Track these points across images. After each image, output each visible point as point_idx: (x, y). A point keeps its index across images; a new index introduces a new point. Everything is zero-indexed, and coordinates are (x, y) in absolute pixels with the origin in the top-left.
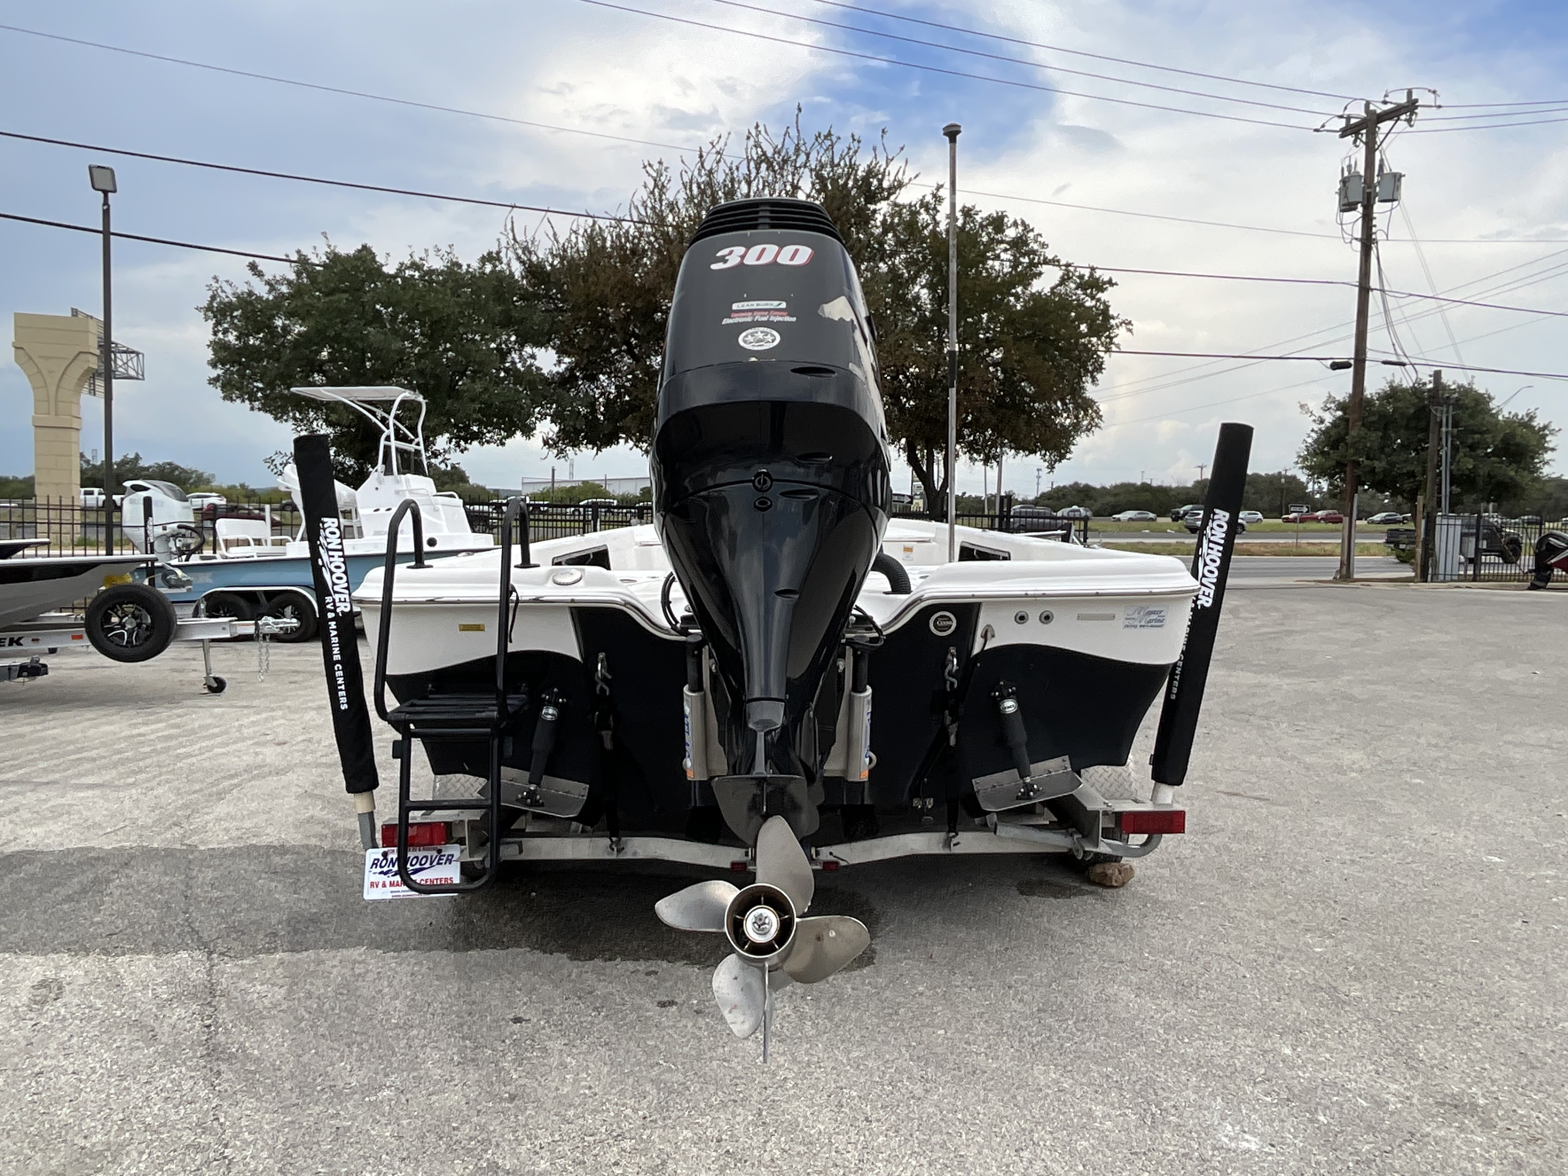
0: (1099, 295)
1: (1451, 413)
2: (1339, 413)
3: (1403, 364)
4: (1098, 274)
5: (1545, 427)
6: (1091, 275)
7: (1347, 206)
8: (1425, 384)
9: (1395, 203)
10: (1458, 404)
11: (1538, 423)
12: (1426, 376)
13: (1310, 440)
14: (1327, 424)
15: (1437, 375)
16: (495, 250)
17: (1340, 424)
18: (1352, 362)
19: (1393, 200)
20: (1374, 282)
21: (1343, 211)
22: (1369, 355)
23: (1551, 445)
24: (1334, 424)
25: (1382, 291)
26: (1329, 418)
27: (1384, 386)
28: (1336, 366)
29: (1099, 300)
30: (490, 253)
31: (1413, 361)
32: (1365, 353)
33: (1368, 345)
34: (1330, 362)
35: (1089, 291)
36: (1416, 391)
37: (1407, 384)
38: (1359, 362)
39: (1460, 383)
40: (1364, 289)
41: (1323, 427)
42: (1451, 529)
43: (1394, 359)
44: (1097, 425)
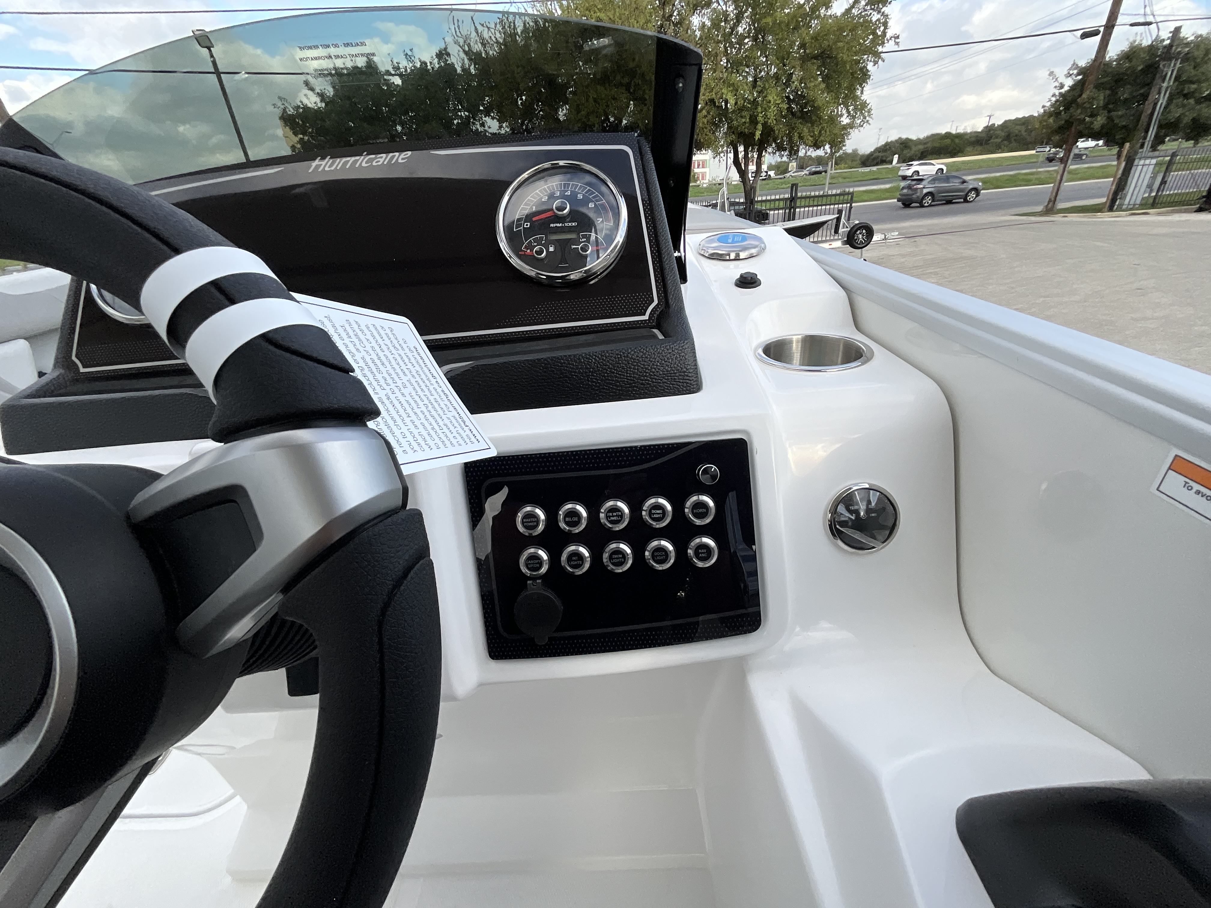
0: (884, 9)
1: (1178, 65)
2: (1080, 77)
3: (1149, 24)
8: (1163, 40)
12: (1165, 34)
14: (1066, 88)
15: (1178, 30)
16: (443, 46)
17: (1079, 87)
18: (1102, 29)
22: (1120, 20)
24: (1073, 88)
26: (1069, 83)
28: (1086, 35)
29: (883, 14)
30: (440, 52)
31: (1159, 19)
32: (1116, 19)
33: (1121, 11)
34: (1081, 32)
36: (1152, 49)
37: (1146, 42)
38: (1109, 28)
39: (1199, 33)
41: (1063, 91)
42: (1145, 168)
43: (1141, 20)
44: (867, 121)
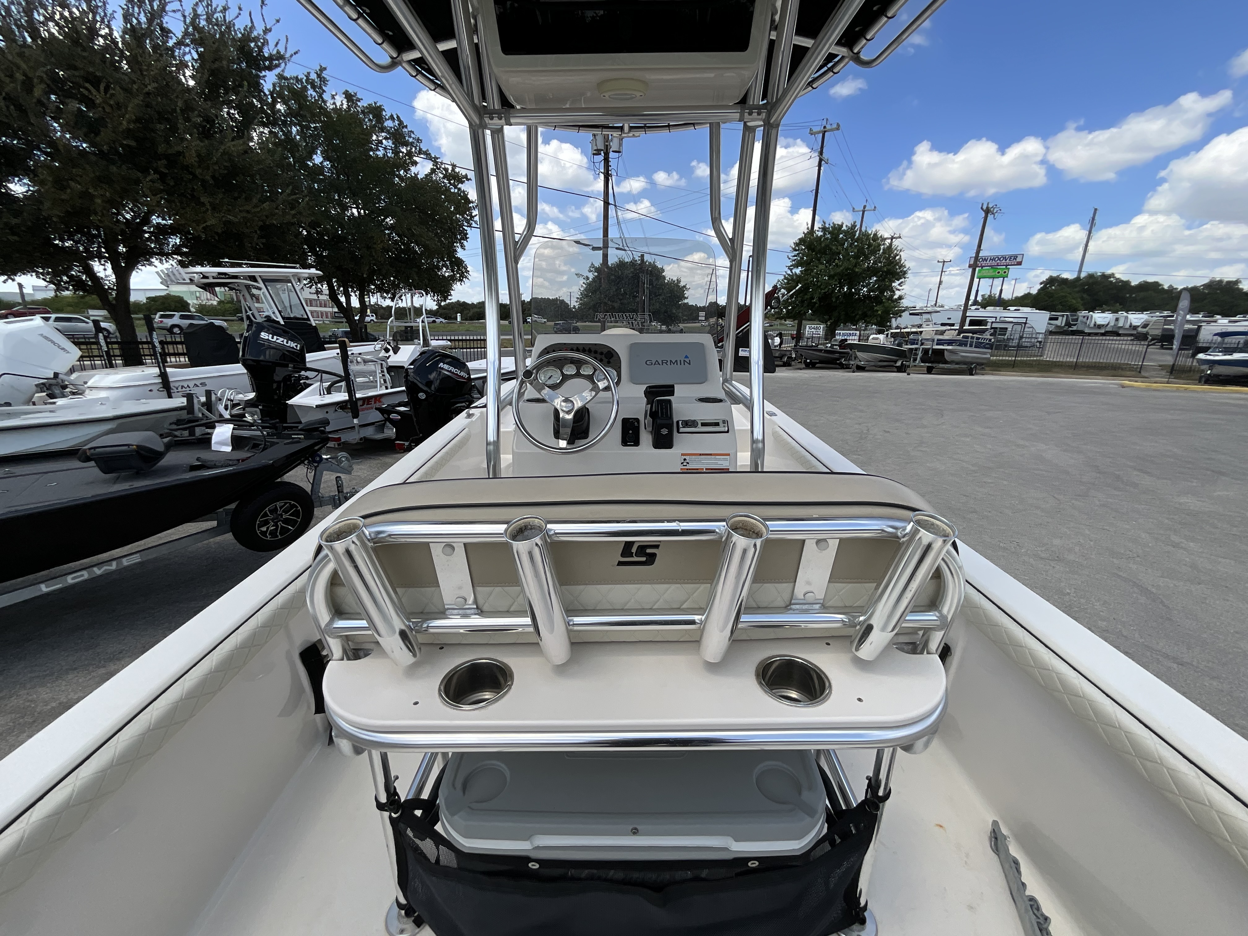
0: (460, 186)
1: (647, 277)
2: (596, 274)
3: (625, 250)
4: (457, 170)
5: (684, 286)
6: (453, 170)
7: (597, 152)
8: (636, 261)
9: (620, 154)
10: (651, 273)
11: (682, 284)
12: (637, 257)
13: (582, 289)
14: (591, 280)
15: (642, 256)
17: (597, 280)
18: (602, 247)
19: (619, 152)
20: (611, 201)
21: (594, 154)
22: (610, 243)
23: (686, 296)
24: (594, 280)
25: (615, 206)
26: (591, 277)
27: (616, 260)
28: (594, 249)
29: (459, 189)
31: (630, 248)
32: (608, 242)
33: (609, 238)
34: (592, 246)
35: (452, 182)
36: (632, 265)
37: (628, 260)
38: (606, 246)
40: (606, 204)
41: (589, 281)
43: (621, 247)
44: (466, 277)
